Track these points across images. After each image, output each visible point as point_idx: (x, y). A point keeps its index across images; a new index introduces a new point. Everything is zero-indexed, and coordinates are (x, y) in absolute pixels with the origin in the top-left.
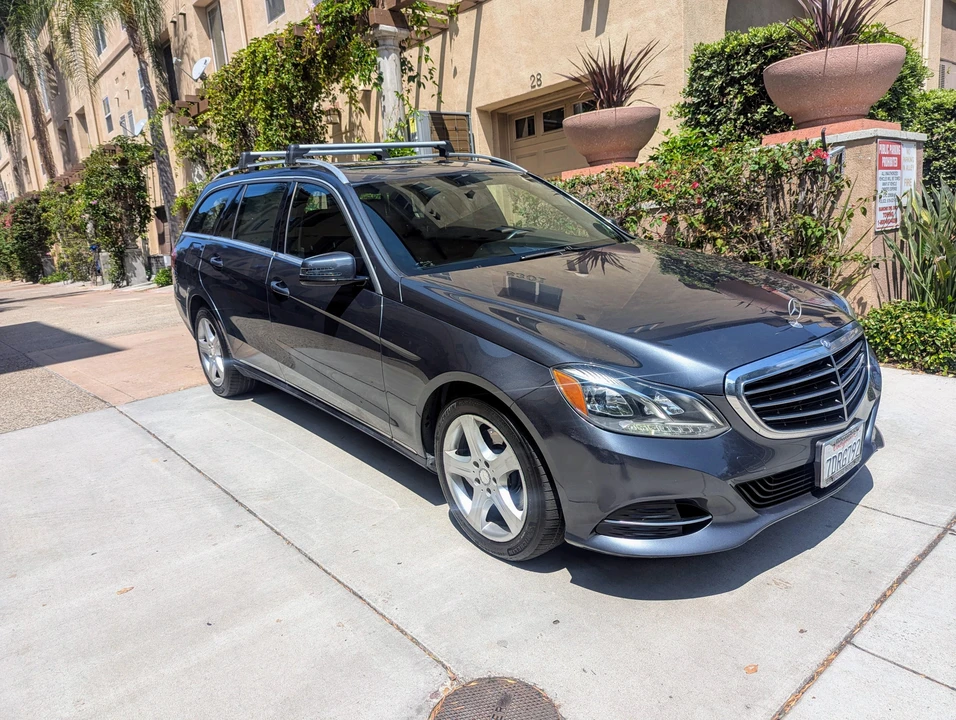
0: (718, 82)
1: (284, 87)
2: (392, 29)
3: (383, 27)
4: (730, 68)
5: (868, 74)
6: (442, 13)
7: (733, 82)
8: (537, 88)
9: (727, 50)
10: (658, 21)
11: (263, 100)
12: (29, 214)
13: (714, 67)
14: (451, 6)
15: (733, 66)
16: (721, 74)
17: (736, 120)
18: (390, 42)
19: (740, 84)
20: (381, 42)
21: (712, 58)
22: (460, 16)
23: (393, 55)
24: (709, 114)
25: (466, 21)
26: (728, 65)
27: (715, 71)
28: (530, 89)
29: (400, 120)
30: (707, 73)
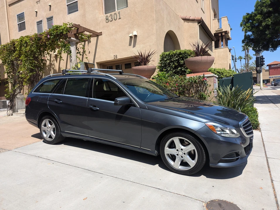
0: (168, 61)
1: (32, 51)
2: (74, 39)
3: (72, 38)
4: (171, 58)
5: (209, 62)
6: (86, 37)
7: (172, 62)
8: (116, 59)
9: (171, 54)
10: (150, 46)
11: (24, 54)
13: (167, 58)
14: (89, 35)
15: (172, 58)
16: (169, 60)
17: (173, 70)
18: (73, 42)
19: (173, 62)
20: (71, 42)
21: (166, 56)
22: (91, 38)
23: (74, 46)
24: (166, 69)
25: (93, 40)
26: (170, 58)
27: (167, 59)
28: (114, 59)
29: (76, 64)
30: (165, 59)
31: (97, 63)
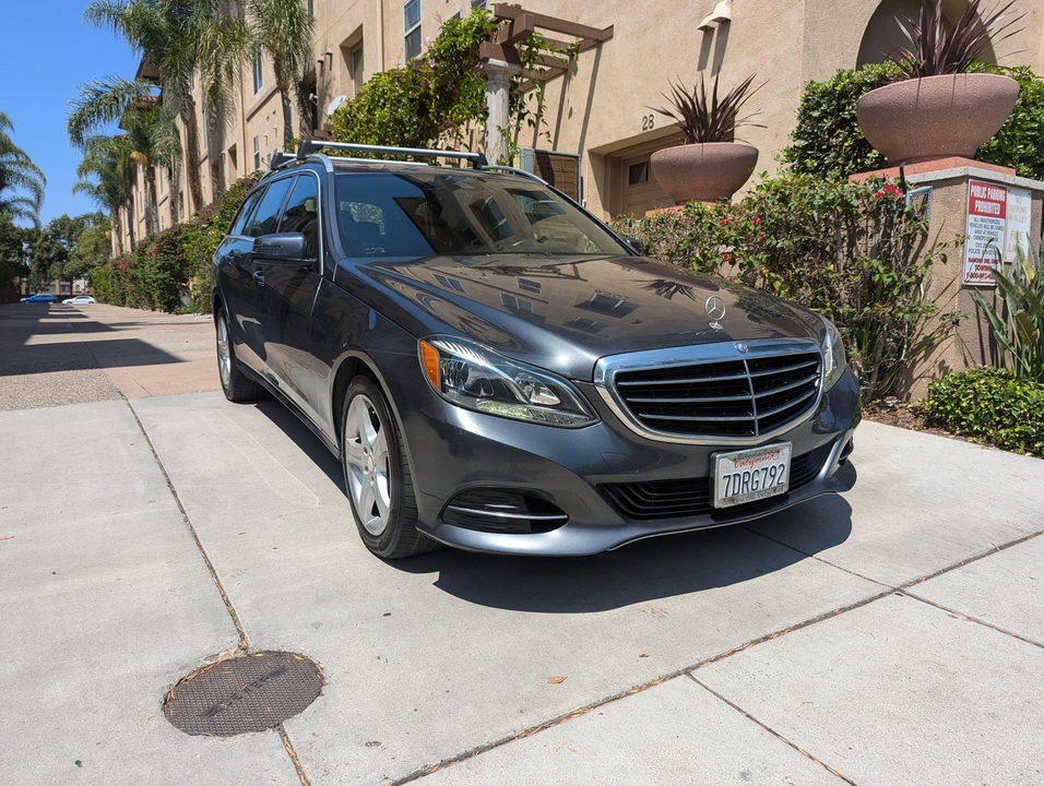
0: (828, 123)
1: (399, 122)
2: (502, 63)
3: (492, 61)
4: (841, 108)
5: (966, 108)
6: (561, 52)
7: (843, 123)
8: (649, 130)
9: (838, 88)
10: (776, 60)
11: (376, 134)
12: (173, 245)
13: (824, 107)
14: (572, 45)
15: (844, 106)
16: (832, 115)
17: (844, 166)
18: (499, 76)
19: (850, 126)
20: (490, 77)
21: (822, 97)
22: (580, 55)
23: (501, 90)
24: (817, 158)
25: (585, 61)
26: (838, 105)
27: (824, 112)
28: (641, 131)
29: (502, 156)
30: (816, 114)
31: (592, 153)
